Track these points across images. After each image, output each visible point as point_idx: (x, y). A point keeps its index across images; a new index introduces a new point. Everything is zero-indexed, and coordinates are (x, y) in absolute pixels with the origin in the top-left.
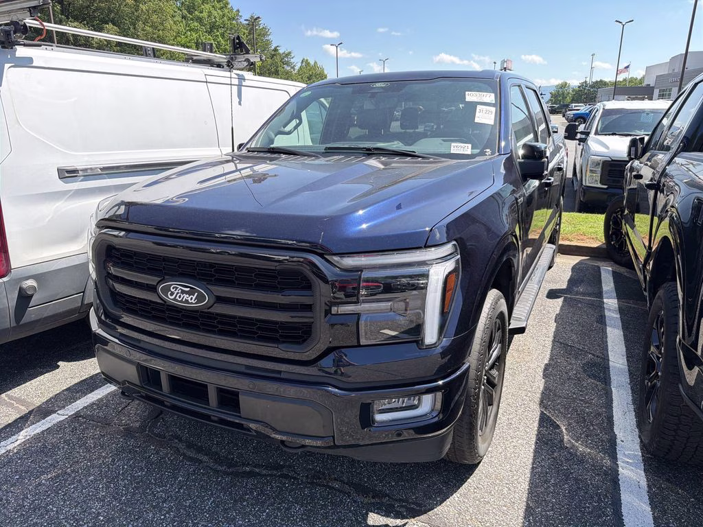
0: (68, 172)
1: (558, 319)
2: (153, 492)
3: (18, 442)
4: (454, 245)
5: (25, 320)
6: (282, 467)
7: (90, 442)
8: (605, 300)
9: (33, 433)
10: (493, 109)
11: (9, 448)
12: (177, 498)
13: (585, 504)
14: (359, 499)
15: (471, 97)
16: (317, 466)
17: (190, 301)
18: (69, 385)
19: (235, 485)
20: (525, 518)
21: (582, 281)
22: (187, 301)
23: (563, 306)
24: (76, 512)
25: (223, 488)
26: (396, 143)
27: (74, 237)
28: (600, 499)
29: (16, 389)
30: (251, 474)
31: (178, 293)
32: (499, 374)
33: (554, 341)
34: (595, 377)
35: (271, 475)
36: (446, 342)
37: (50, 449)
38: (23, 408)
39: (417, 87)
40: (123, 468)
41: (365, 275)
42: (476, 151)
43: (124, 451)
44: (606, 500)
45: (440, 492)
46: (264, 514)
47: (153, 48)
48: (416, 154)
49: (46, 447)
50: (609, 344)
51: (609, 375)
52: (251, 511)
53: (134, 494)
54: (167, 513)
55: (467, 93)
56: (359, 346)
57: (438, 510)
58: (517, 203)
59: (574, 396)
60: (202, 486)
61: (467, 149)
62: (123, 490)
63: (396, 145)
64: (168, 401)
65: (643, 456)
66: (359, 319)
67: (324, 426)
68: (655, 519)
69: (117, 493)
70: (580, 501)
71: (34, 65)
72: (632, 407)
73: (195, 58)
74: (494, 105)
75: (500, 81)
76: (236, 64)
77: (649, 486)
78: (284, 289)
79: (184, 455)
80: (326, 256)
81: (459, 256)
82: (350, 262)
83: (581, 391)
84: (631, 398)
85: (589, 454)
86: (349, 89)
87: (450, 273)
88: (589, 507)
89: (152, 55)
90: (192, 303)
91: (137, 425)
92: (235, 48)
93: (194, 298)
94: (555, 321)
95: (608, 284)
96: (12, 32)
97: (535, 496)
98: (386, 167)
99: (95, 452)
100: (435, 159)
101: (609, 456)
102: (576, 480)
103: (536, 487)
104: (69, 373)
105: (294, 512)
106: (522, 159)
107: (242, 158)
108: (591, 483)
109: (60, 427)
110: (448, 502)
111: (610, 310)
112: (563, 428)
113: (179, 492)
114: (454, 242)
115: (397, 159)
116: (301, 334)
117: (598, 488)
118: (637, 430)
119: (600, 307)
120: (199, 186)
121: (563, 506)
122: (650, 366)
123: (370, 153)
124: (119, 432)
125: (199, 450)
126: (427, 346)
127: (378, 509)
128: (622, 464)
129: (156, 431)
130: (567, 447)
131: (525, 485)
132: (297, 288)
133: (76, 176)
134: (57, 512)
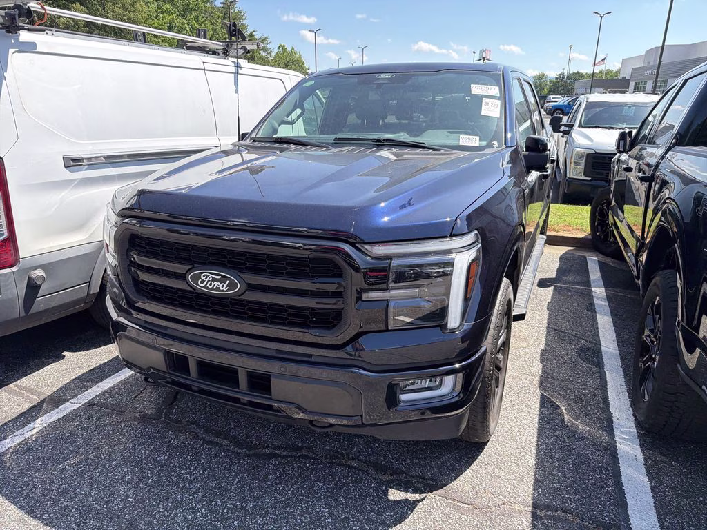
0: (74, 160)
1: (550, 306)
2: (178, 475)
3: (35, 430)
4: (476, 234)
5: (33, 310)
6: (301, 448)
7: (109, 429)
8: (593, 289)
9: (49, 422)
10: (499, 102)
11: (27, 436)
12: (202, 480)
13: (588, 476)
14: (378, 476)
15: (476, 89)
16: (334, 447)
17: (221, 289)
18: (78, 375)
19: (257, 466)
20: (534, 490)
21: (571, 271)
22: (218, 289)
23: (553, 294)
24: (104, 495)
25: (246, 469)
26: (402, 134)
27: (80, 226)
28: (601, 471)
29: (24, 379)
30: (271, 456)
31: (208, 281)
32: (504, 358)
33: (548, 328)
34: (589, 361)
35: (292, 456)
36: (467, 326)
37: (68, 436)
38: (34, 397)
39: (422, 79)
40: (145, 453)
41: (395, 263)
42: (484, 143)
43: (143, 436)
44: (607, 473)
45: (453, 469)
46: (289, 492)
47: (144, 33)
48: (426, 145)
49: (65, 435)
50: (600, 330)
51: (602, 359)
52: (276, 489)
53: (159, 477)
54: (194, 493)
55: (472, 85)
56: (387, 330)
57: (453, 484)
58: (524, 194)
59: (571, 379)
60: (225, 468)
61: (475, 141)
62: (148, 473)
63: (403, 137)
64: (195, 386)
65: (638, 432)
66: (388, 305)
67: (353, 406)
68: (652, 487)
69: (142, 476)
70: (584, 474)
71: (37, 50)
72: (625, 389)
73: (189, 44)
74: (499, 98)
75: (503, 74)
76: (232, 51)
77: (645, 459)
78: (316, 276)
79: (203, 439)
80: (357, 245)
81: (480, 245)
82: (380, 250)
83: (577, 374)
84: (623, 380)
85: (589, 431)
86: (354, 80)
87: (473, 261)
88: (592, 479)
89: (142, 40)
90: (223, 291)
91: (153, 411)
92: (231, 35)
93: (225, 285)
94: (548, 309)
95: (595, 274)
96: (17, 16)
97: (542, 471)
98: (400, 158)
99: (115, 438)
100: (445, 150)
101: (607, 433)
102: (578, 455)
103: (542, 462)
104: (75, 363)
105: (318, 490)
106: (526, 151)
107: (249, 149)
108: (593, 458)
109: (74, 415)
110: (462, 477)
111: (598, 298)
112: (563, 409)
113: (203, 474)
114: (476, 232)
115: (408, 150)
116: (331, 320)
117: (599, 462)
118: (631, 409)
119: (589, 295)
120: (217, 176)
121: (568, 479)
122: (644, 349)
123: (380, 144)
124: (135, 419)
125: (218, 434)
126: (450, 330)
127: (396, 485)
128: (620, 440)
129: (173, 417)
130: (568, 426)
131: (532, 461)
132: (329, 276)
133: (81, 165)
134: (86, 495)
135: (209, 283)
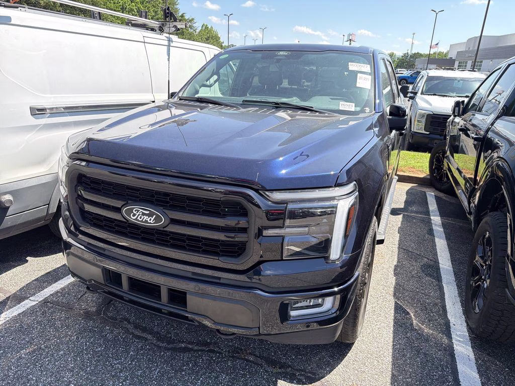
0: (39, 110)
1: (401, 230)
2: (111, 364)
4: (355, 184)
5: (4, 225)
7: (58, 324)
8: (432, 218)
9: (11, 316)
10: (370, 77)
12: (131, 369)
13: (433, 373)
14: (270, 369)
15: (353, 67)
18: (37, 277)
19: (175, 358)
21: (415, 202)
22: (146, 222)
23: (402, 221)
24: (51, 381)
25: (166, 361)
26: (295, 98)
27: (42, 161)
28: (443, 368)
30: (186, 350)
31: (139, 215)
33: (399, 248)
34: (431, 276)
35: (202, 351)
36: (345, 257)
37: (26, 329)
38: (1, 294)
39: (311, 56)
40: (86, 344)
41: (291, 206)
42: (358, 109)
43: (85, 330)
44: (447, 370)
45: (328, 364)
46: (199, 382)
47: (99, 13)
48: (314, 109)
49: (23, 327)
50: (438, 251)
51: (440, 274)
52: (189, 379)
53: (96, 366)
55: (350, 63)
56: (282, 260)
57: (328, 378)
58: (388, 150)
59: (417, 290)
60: (149, 359)
61: (350, 107)
62: (87, 362)
63: (295, 101)
64: (127, 297)
65: (470, 336)
66: (283, 239)
67: (253, 320)
68: (482, 383)
69: (83, 365)
70: (429, 370)
71: (12, 22)
72: (458, 299)
73: (133, 22)
74: (370, 74)
75: (373, 55)
76: (166, 29)
77: (476, 359)
78: (226, 215)
79: (132, 333)
80: (260, 192)
81: (358, 193)
82: (278, 196)
83: (422, 286)
84: (457, 292)
85: (432, 334)
86: (259, 55)
87: (352, 206)
88: (436, 375)
89: (98, 17)
90: (150, 223)
91: (94, 309)
92: (166, 17)
94: (399, 233)
95: (433, 206)
97: (397, 367)
98: (294, 119)
99: (63, 331)
100: (329, 114)
101: (446, 336)
102: (425, 354)
103: (397, 360)
104: (36, 266)
105: (222, 380)
106: (390, 115)
107: (177, 105)
108: (436, 357)
109: (32, 311)
110: (334, 372)
111: (436, 225)
112: (412, 315)
113: (131, 364)
114: (355, 182)
115: (299, 112)
116: (236, 250)
117: (441, 360)
118: (463, 316)
119: (429, 222)
120: (150, 128)
121: (418, 375)
122: (475, 271)
123: (278, 106)
124: (80, 315)
125: (144, 330)
126: (332, 261)
127: (284, 377)
128: (456, 342)
129: (110, 314)
130: (416, 329)
131: (389, 359)
132: (237, 215)
133: (44, 114)
134: (36, 380)
135: (140, 216)
